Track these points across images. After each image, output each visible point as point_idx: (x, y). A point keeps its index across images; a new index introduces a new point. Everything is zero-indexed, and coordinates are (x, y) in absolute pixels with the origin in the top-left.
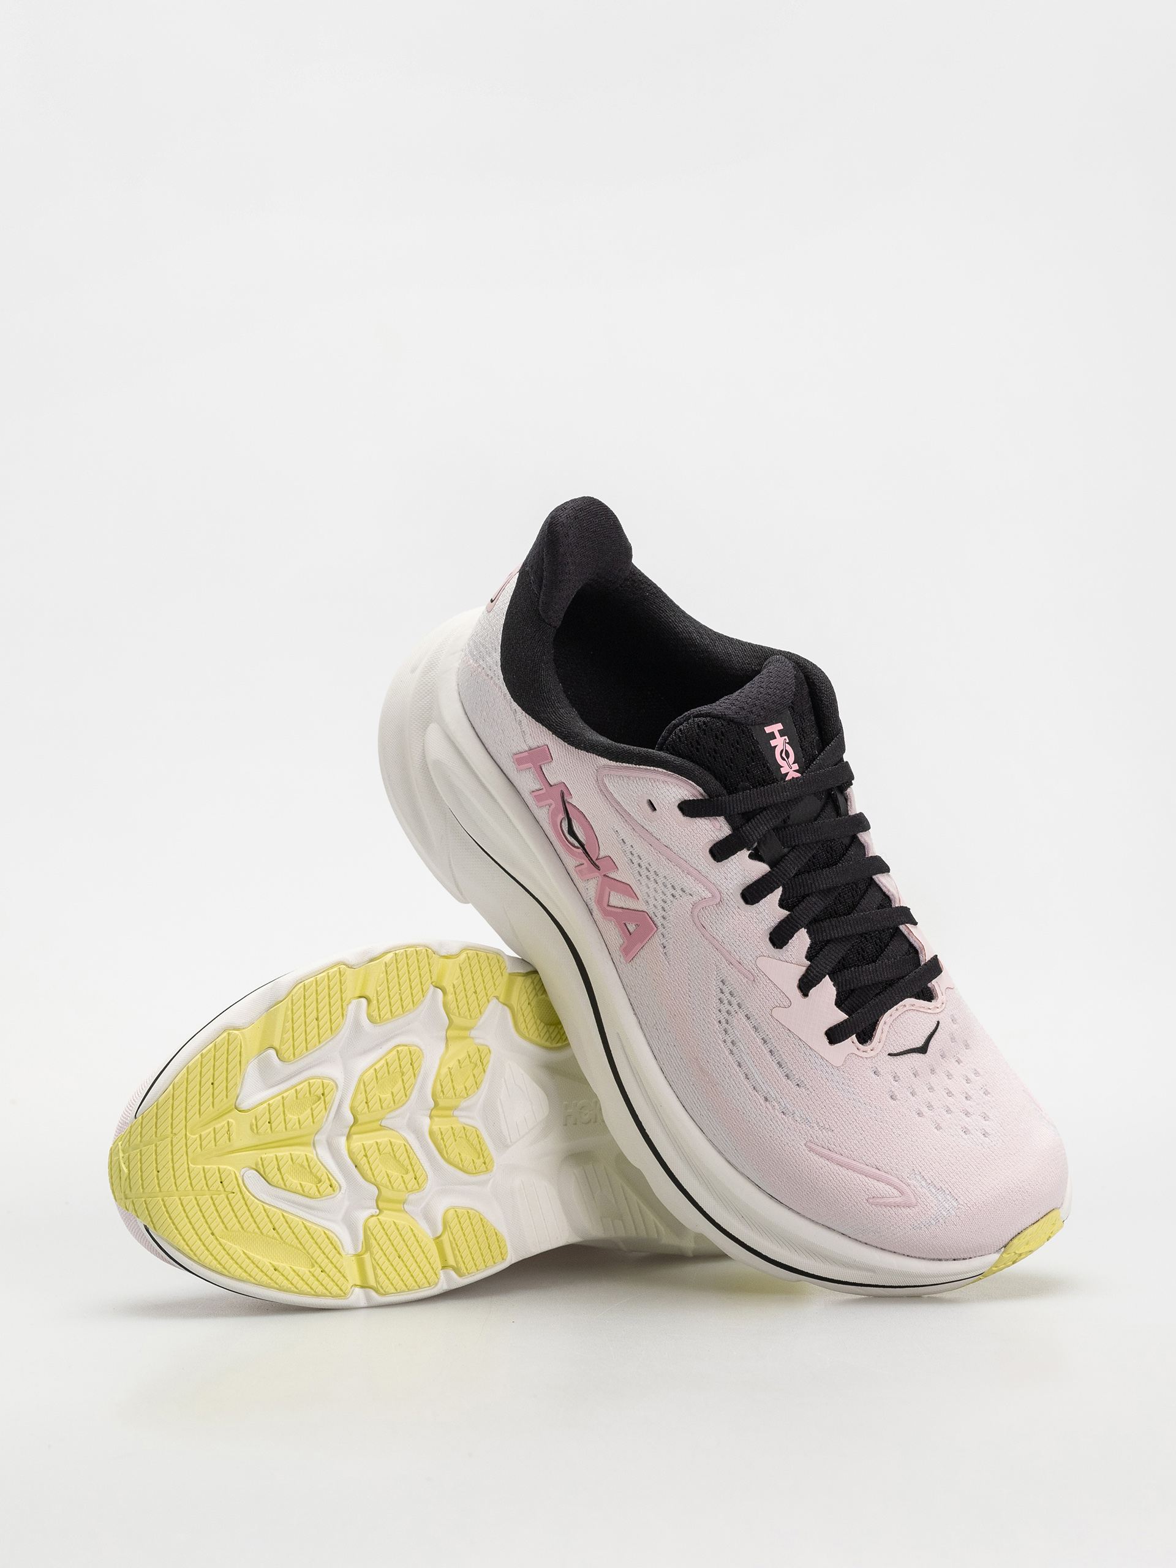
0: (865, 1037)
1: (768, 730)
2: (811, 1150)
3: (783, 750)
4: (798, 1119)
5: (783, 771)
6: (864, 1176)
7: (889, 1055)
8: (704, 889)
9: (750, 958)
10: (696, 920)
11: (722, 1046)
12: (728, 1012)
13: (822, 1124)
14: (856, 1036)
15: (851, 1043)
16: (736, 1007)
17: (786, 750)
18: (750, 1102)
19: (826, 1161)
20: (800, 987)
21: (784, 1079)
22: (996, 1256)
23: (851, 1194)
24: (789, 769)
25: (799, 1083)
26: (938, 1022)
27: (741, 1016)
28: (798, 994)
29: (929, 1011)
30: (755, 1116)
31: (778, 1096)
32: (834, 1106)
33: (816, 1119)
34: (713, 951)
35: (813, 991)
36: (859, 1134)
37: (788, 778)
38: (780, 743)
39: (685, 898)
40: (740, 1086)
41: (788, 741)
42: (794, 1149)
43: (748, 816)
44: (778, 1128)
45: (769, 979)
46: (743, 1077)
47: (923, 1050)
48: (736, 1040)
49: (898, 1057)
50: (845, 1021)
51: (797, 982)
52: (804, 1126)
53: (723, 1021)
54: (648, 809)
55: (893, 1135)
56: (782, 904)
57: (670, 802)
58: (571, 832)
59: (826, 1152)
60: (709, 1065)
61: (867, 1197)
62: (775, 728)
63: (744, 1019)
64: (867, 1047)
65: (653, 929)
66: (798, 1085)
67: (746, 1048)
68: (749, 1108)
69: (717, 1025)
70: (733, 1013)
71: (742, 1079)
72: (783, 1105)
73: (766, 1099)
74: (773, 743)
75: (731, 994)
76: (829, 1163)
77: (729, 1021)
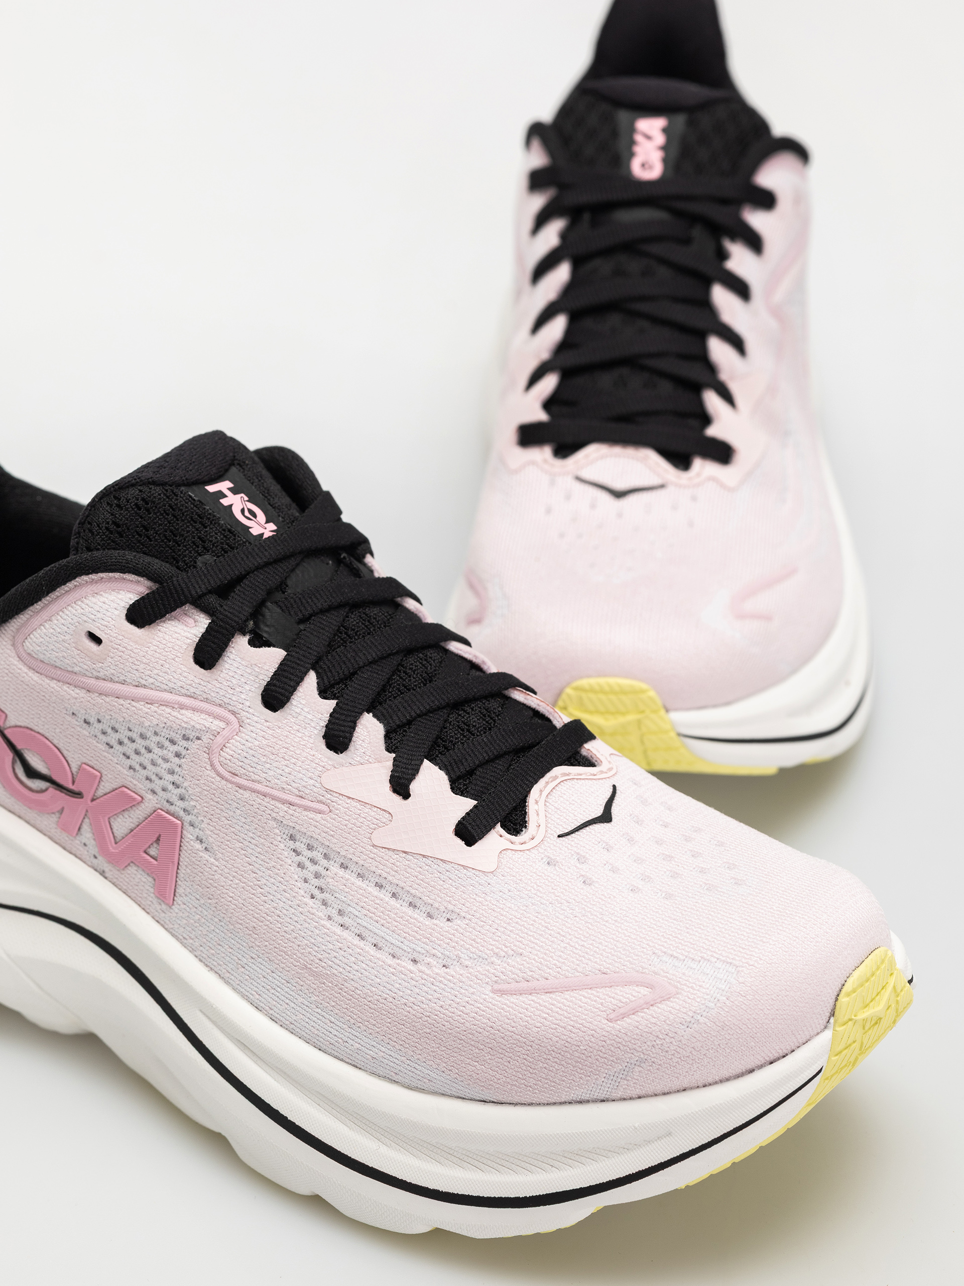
0: (516, 824)
1: (212, 488)
2: (502, 992)
3: (243, 509)
4: (467, 963)
5: (255, 531)
6: (589, 991)
7: (559, 836)
8: (211, 720)
9: (312, 782)
10: (220, 769)
11: (329, 926)
12: (317, 876)
13: (502, 954)
14: (501, 826)
15: (497, 837)
16: (324, 862)
17: (248, 509)
18: (395, 978)
19: (530, 997)
20: (395, 791)
21: (428, 922)
22: (828, 1034)
23: (581, 1022)
24: (262, 528)
25: (448, 916)
26: (614, 785)
27: (335, 869)
28: (397, 798)
29: (594, 777)
30: (409, 992)
31: (428, 948)
32: (509, 924)
33: (492, 950)
34: (260, 801)
35: (414, 787)
36: (559, 942)
38: (237, 503)
39: (194, 746)
40: (373, 965)
41: (246, 498)
42: (479, 1005)
43: (224, 591)
44: (447, 989)
45: (349, 798)
46: (372, 951)
47: (606, 817)
48: (344, 907)
49: (573, 835)
50: (475, 807)
51: (389, 785)
52: (479, 968)
53: (316, 892)
54: (92, 645)
55: (607, 924)
56: (324, 693)
57: (114, 617)
58: (32, 773)
59: (524, 985)
60: (323, 964)
61: (604, 1014)
62: (224, 486)
63: (341, 872)
64: (525, 836)
65: (175, 825)
66: (448, 920)
67: (360, 909)
68: (398, 986)
69: (311, 902)
70: (324, 872)
71: (372, 953)
72: (440, 955)
73: (415, 961)
74: (225, 502)
75: (310, 847)
76: (533, 998)
77: (324, 886)
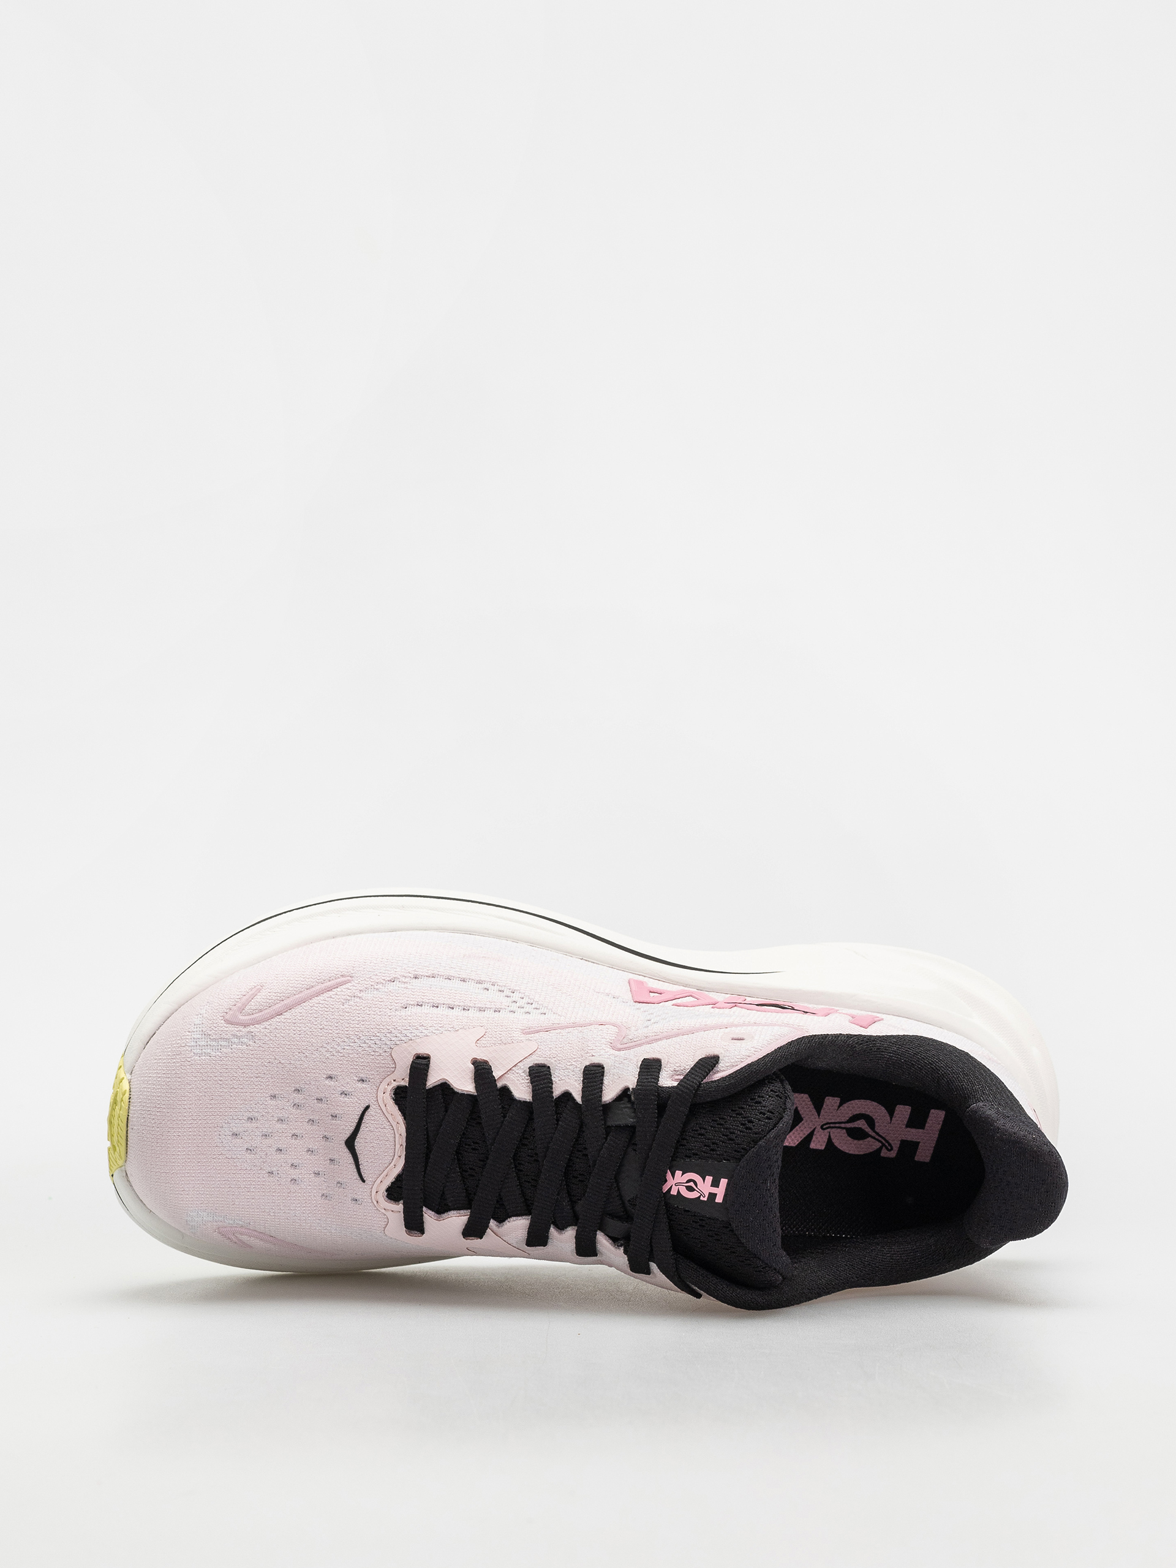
0: (400, 1095)
1: (724, 1182)
3: (697, 1187)
5: (678, 1173)
7: (369, 1106)
14: (406, 1086)
17: (694, 1190)
20: (484, 1062)
24: (677, 1183)
26: (364, 1181)
29: (379, 1180)
37: (669, 1174)
38: (704, 1187)
41: (701, 1198)
47: (350, 1143)
50: (425, 1083)
56: (566, 1095)
62: (720, 1192)
64: (390, 1092)
74: (709, 1179)
